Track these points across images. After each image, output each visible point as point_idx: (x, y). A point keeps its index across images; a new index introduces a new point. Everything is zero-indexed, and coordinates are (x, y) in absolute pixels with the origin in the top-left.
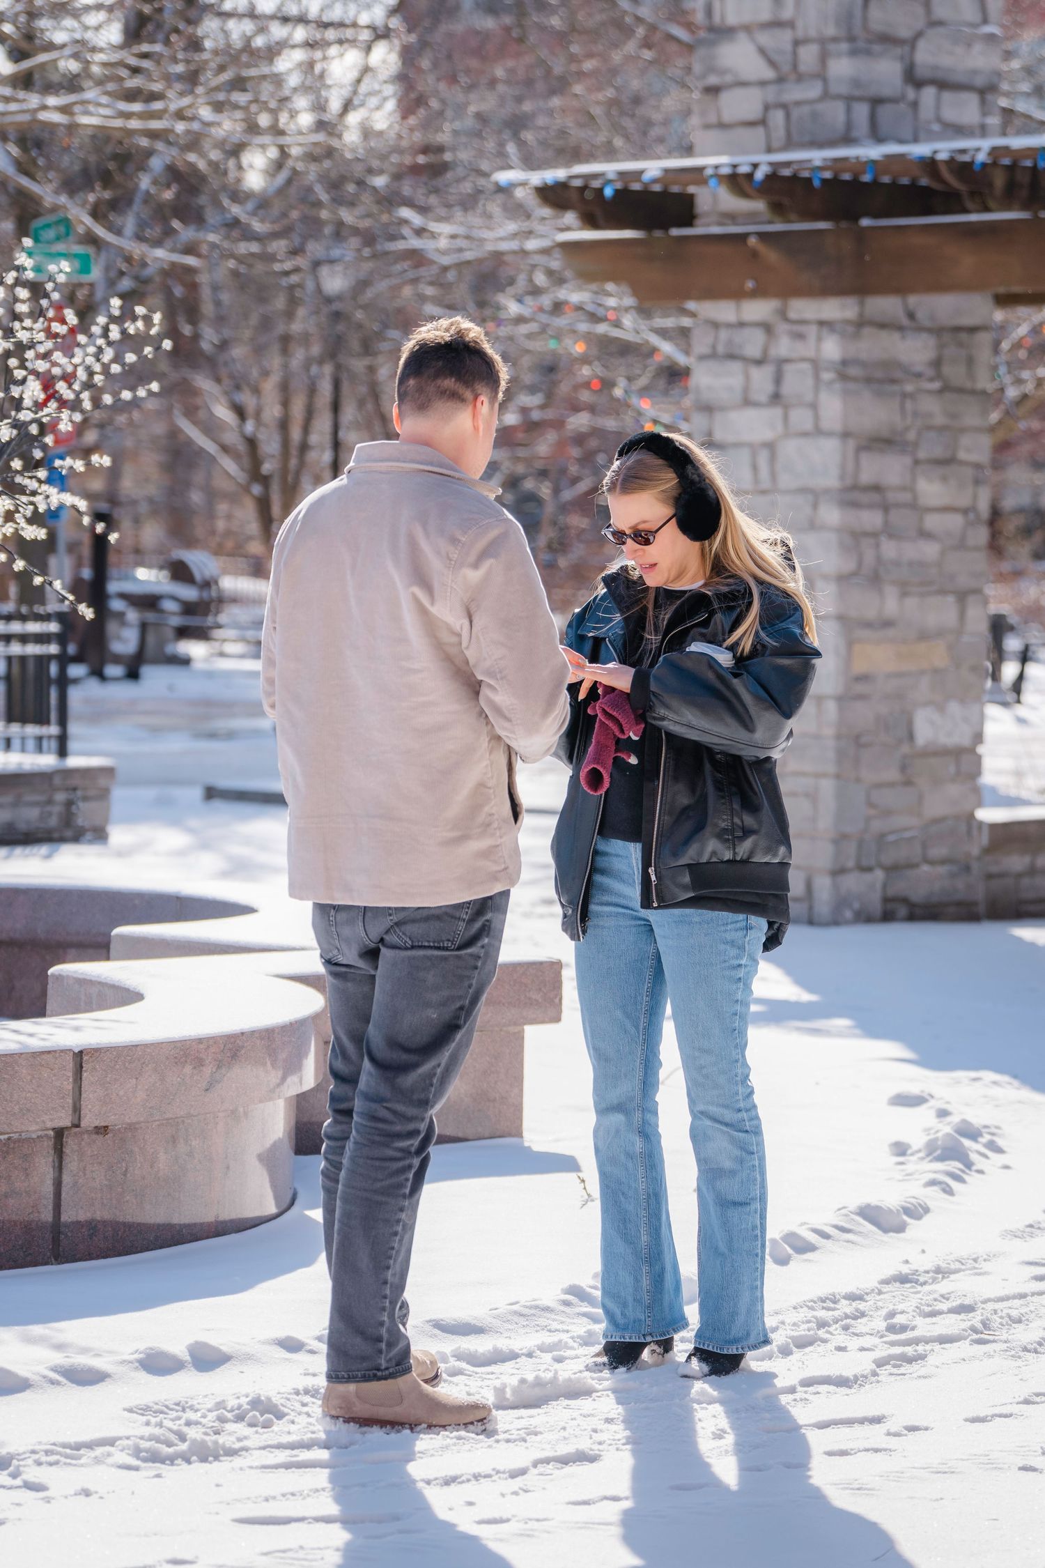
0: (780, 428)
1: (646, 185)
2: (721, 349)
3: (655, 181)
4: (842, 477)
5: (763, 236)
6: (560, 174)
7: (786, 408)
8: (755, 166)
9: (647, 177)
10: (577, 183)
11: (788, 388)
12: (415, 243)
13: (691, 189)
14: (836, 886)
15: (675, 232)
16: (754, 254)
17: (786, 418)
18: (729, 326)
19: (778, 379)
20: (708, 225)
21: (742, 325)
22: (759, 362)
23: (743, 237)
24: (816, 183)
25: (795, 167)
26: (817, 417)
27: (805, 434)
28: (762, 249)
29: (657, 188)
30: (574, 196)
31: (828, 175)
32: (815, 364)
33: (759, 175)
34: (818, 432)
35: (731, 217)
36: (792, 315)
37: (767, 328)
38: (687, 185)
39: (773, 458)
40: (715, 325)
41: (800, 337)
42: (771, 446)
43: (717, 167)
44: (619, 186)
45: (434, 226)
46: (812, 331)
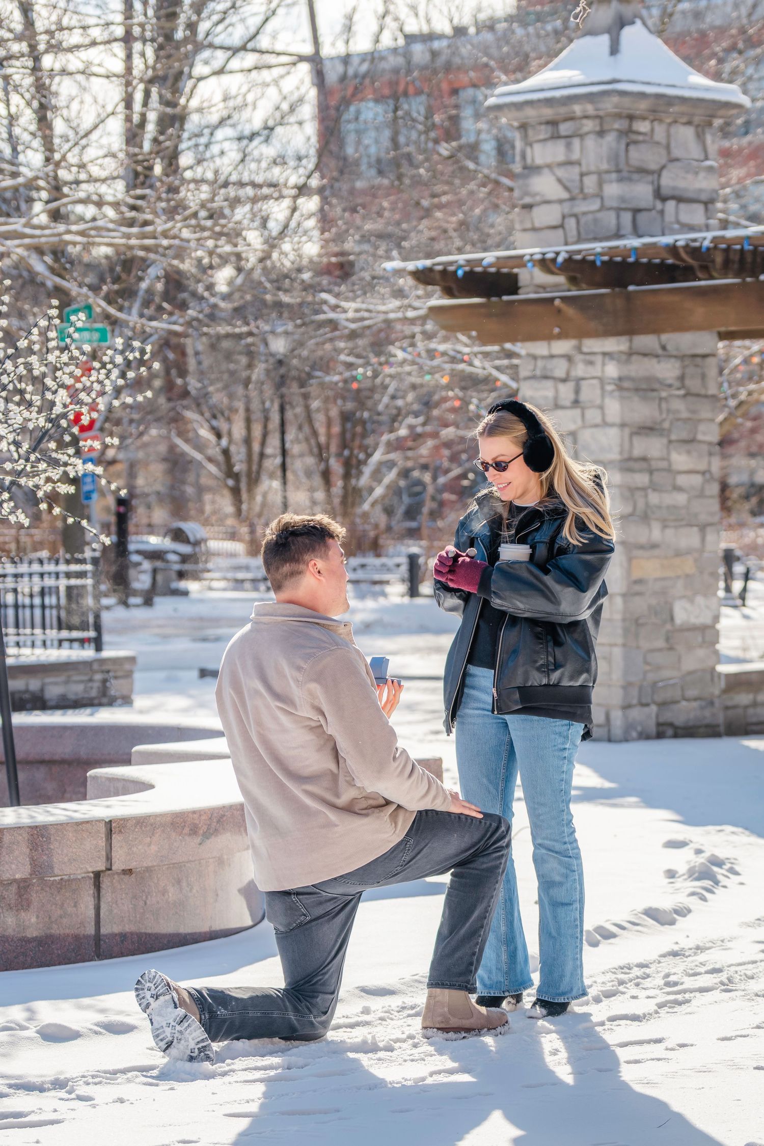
0: (579, 422)
1: (485, 268)
2: (538, 373)
3: (491, 265)
4: (621, 453)
5: (563, 299)
6: (428, 263)
7: (583, 409)
8: (557, 254)
9: (485, 263)
10: (440, 268)
11: (583, 397)
12: (332, 315)
13: (516, 270)
14: (625, 717)
15: (505, 298)
16: (559, 311)
17: (583, 415)
18: (543, 357)
19: (577, 391)
20: (528, 293)
21: (552, 357)
22: (564, 380)
23: (552, 300)
24: (598, 263)
25: (583, 253)
26: (603, 415)
27: (596, 426)
28: (563, 307)
29: (493, 270)
30: (438, 277)
31: (606, 258)
32: (601, 380)
33: (560, 259)
34: (605, 424)
35: (543, 287)
36: (585, 350)
37: (569, 358)
38: (513, 268)
39: (575, 442)
40: (535, 358)
41: (591, 363)
42: (573, 434)
43: (532, 255)
44: (467, 269)
45: (344, 304)
46: (599, 359)
